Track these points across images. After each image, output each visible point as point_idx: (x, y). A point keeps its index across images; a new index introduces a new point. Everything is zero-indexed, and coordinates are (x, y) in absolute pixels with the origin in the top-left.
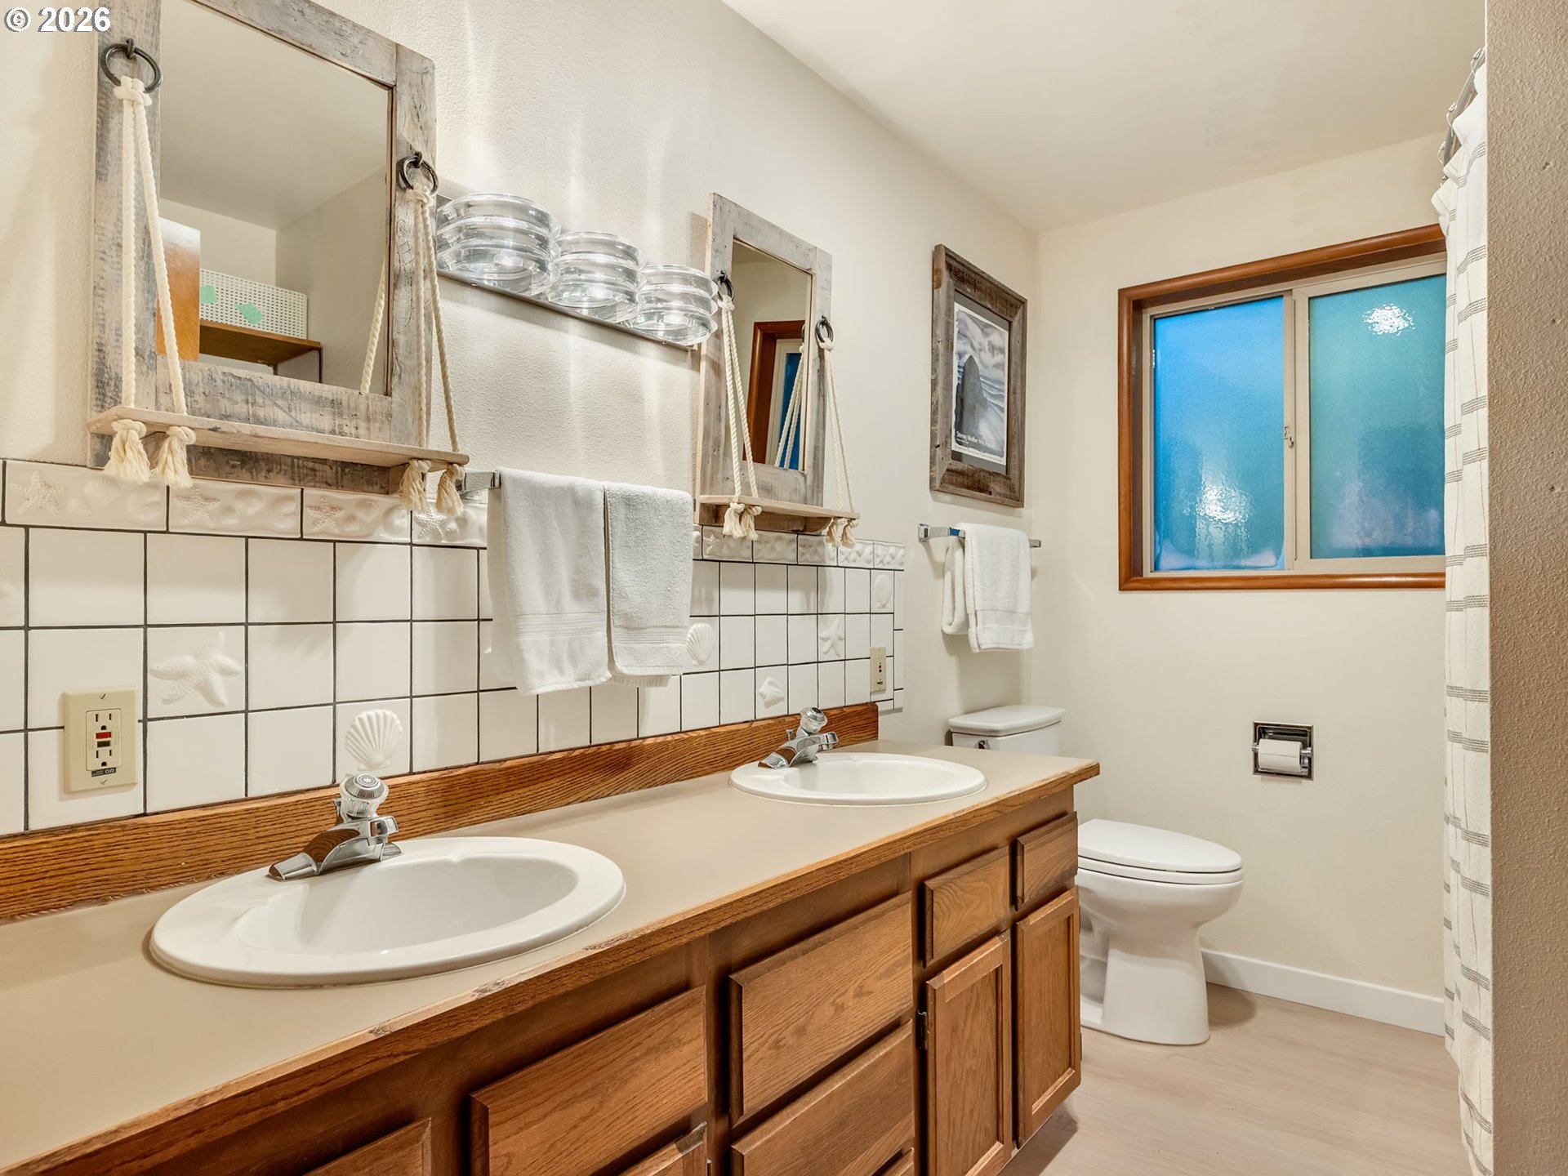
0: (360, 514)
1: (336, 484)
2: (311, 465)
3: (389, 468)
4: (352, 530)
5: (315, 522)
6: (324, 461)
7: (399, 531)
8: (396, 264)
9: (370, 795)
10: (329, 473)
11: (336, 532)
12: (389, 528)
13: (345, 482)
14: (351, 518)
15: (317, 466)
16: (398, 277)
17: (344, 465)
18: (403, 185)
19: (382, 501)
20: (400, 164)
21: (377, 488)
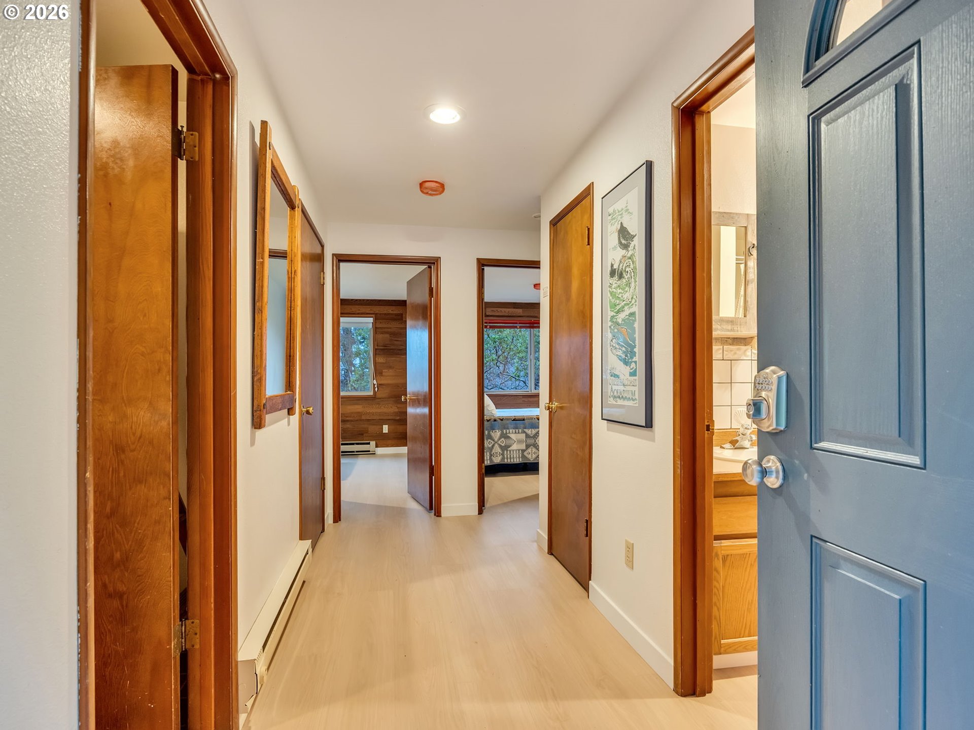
0: (738, 352)
1: (732, 344)
2: (726, 339)
3: (746, 338)
4: (735, 357)
5: (727, 355)
6: (729, 338)
7: (748, 356)
8: (747, 278)
9: (748, 429)
10: (730, 341)
11: (732, 358)
12: (746, 356)
13: (735, 343)
14: (735, 353)
15: (728, 340)
16: (748, 282)
17: (734, 338)
18: (750, 254)
19: (743, 348)
20: (749, 249)
21: (743, 344)
